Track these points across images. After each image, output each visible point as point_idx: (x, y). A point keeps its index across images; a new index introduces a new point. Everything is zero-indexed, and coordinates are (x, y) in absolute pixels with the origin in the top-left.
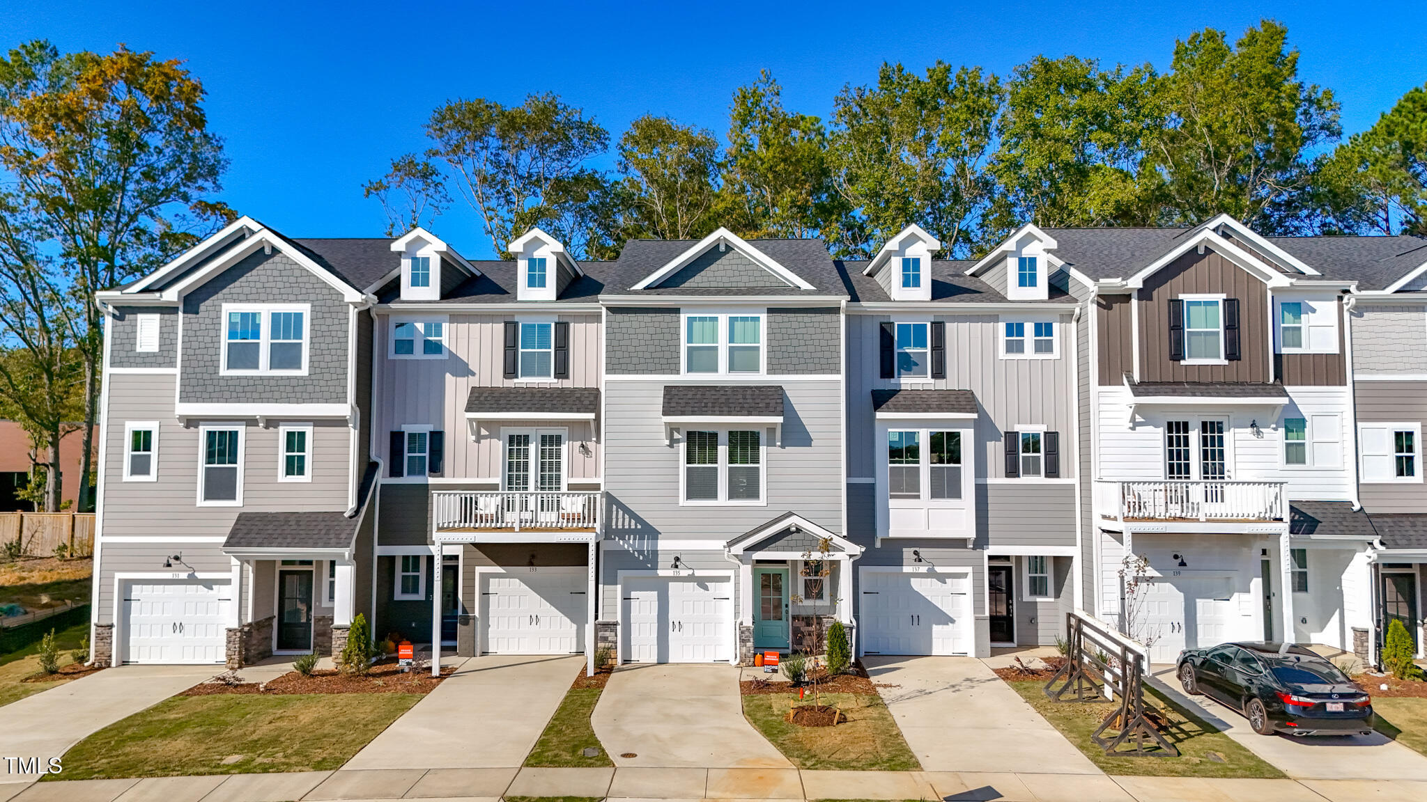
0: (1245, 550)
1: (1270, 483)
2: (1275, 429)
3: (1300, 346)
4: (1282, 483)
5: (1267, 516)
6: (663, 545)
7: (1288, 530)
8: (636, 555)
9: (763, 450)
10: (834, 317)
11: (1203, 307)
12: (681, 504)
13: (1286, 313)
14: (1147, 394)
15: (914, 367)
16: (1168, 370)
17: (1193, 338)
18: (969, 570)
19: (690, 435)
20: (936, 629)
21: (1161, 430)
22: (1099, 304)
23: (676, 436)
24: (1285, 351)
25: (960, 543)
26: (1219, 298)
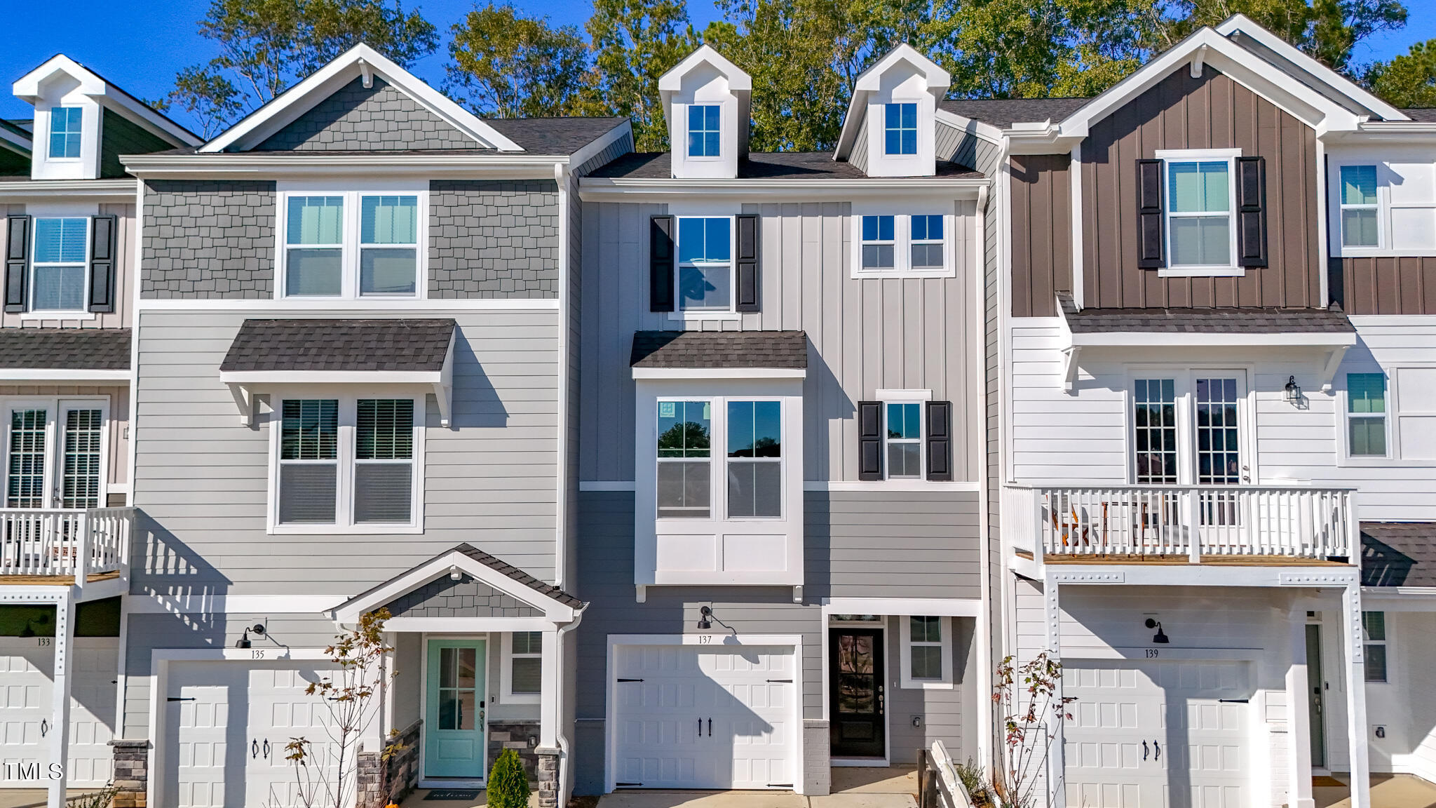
0: (1275, 612)
1: (1324, 491)
2: (1331, 393)
3: (1374, 243)
4: (1347, 491)
5: (1318, 552)
6: (234, 603)
7: (1358, 580)
8: (187, 620)
9: (418, 432)
10: (549, 197)
11: (1199, 175)
12: (269, 531)
13: (1349, 186)
14: (1096, 328)
15: (707, 294)
16: (1136, 286)
17: (1181, 230)
18: (796, 640)
19: (290, 409)
20: (740, 742)
21: (1123, 395)
22: (1014, 172)
23: (264, 408)
24: (1348, 252)
25: (781, 594)
26: (1230, 155)
